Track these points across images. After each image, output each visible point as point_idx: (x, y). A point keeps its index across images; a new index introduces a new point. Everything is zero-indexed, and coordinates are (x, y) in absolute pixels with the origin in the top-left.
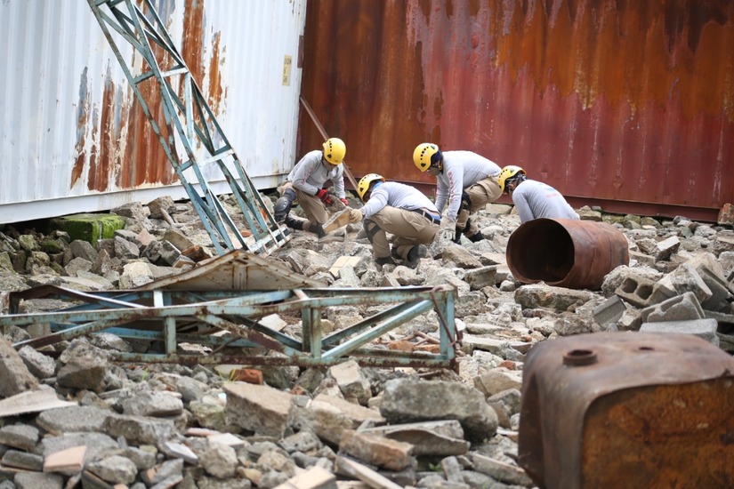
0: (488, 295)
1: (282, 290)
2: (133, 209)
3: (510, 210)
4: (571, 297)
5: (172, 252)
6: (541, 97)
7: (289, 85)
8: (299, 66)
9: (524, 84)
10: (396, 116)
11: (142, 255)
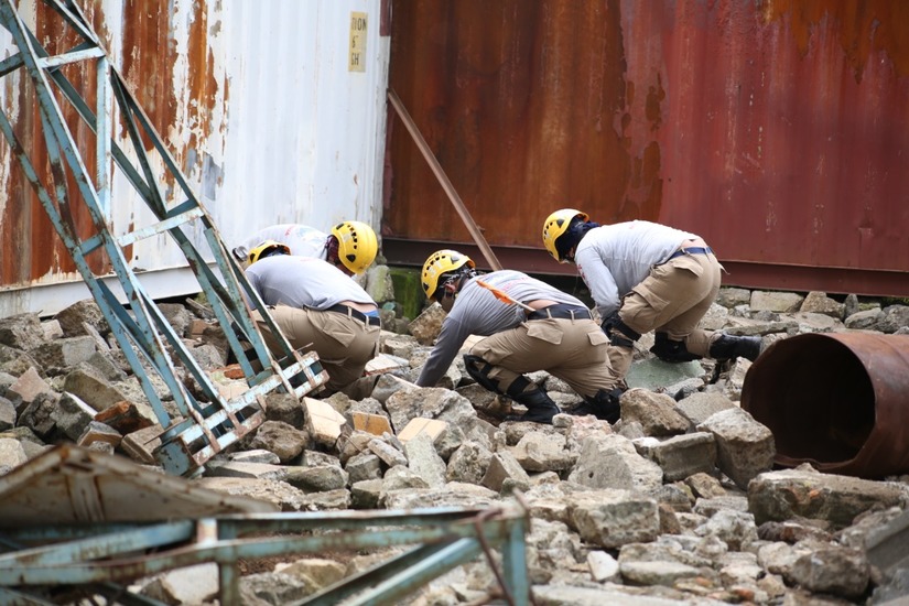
0: (701, 491)
1: (175, 520)
2: (16, 329)
3: (800, 304)
4: (861, 497)
5: (78, 415)
6: (858, 79)
7: (364, 71)
8: (383, 32)
9: (823, 54)
10: (572, 125)
11: (20, 421)
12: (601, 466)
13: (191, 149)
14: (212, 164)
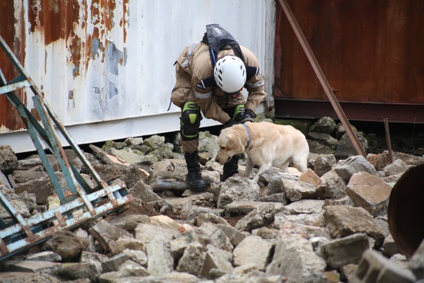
12: (286, 259)
13: (95, 39)
14: (114, 49)
